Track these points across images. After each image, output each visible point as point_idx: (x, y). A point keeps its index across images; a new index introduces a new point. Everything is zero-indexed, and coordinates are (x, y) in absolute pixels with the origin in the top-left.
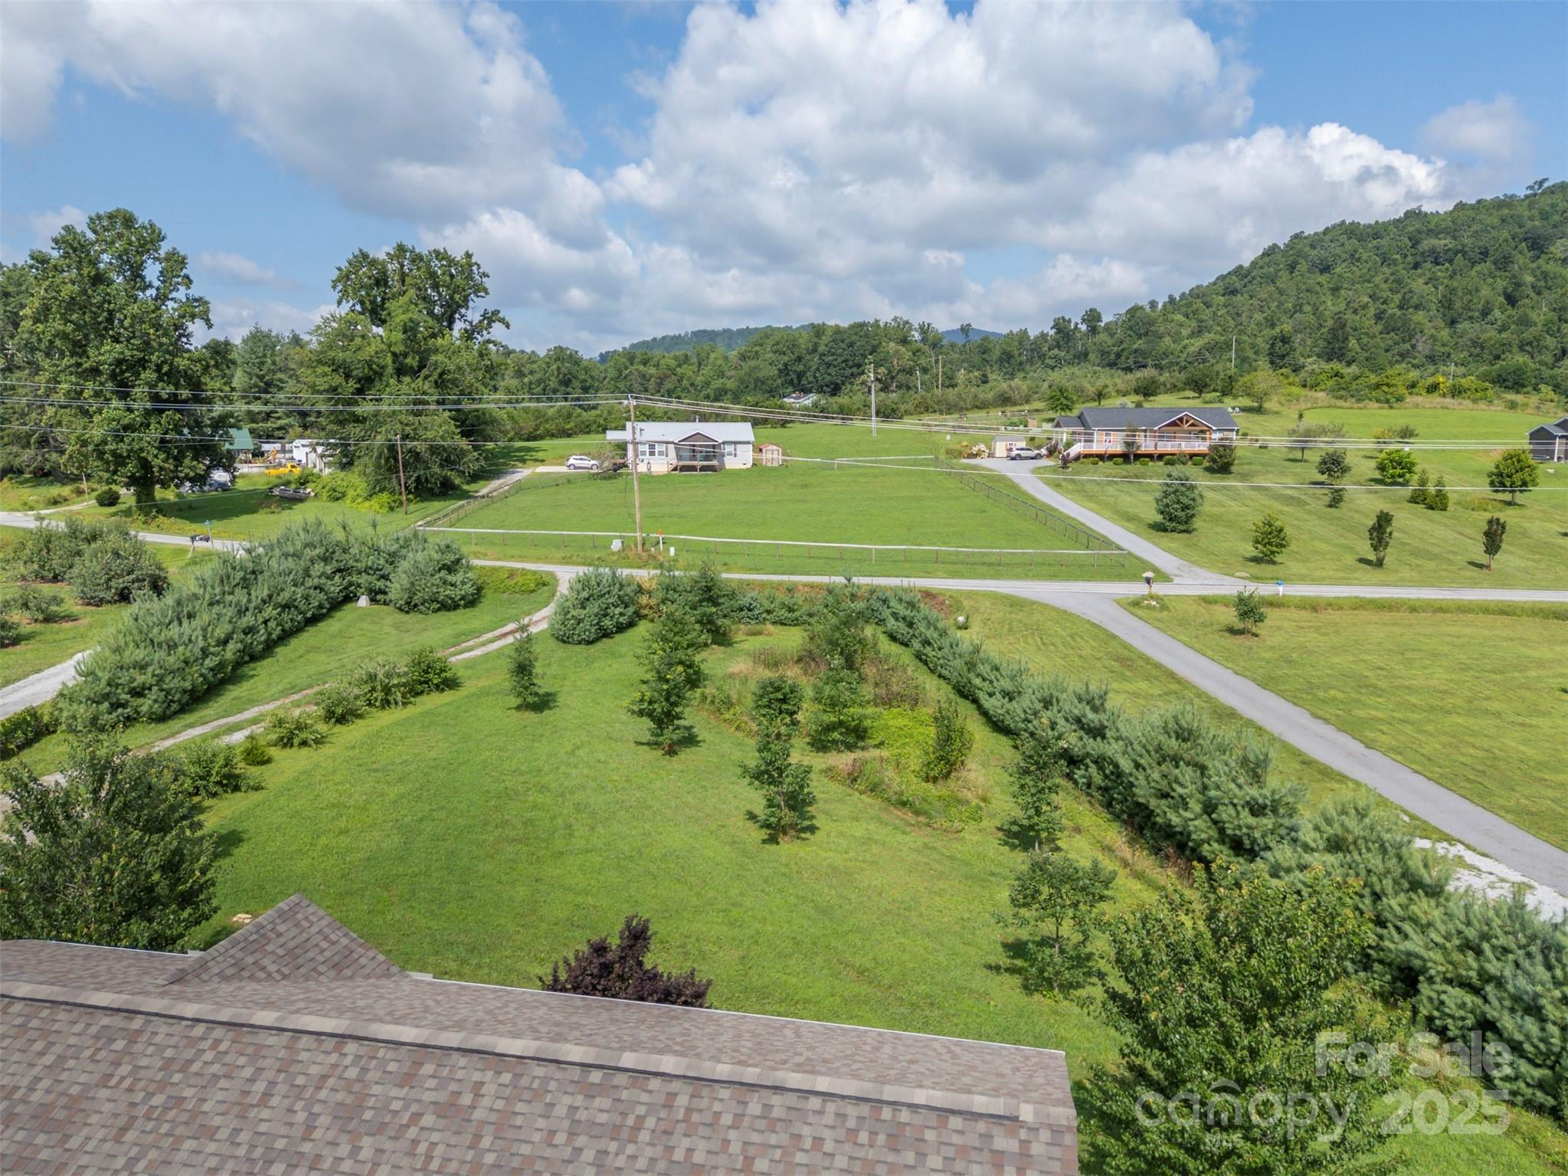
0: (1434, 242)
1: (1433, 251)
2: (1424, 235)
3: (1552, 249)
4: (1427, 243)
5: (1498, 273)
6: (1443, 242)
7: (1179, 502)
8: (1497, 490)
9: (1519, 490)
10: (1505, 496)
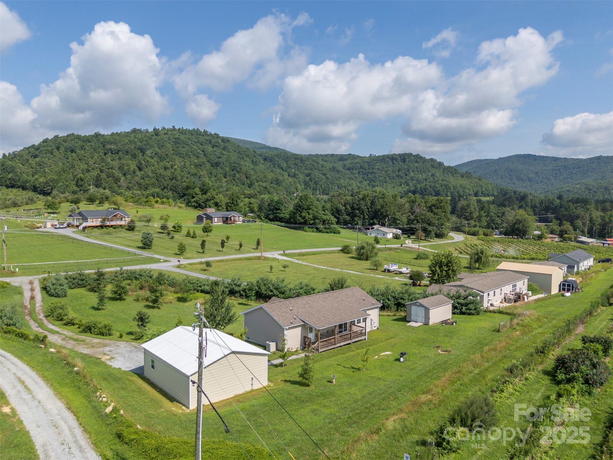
0: (110, 146)
1: (111, 149)
2: (106, 143)
3: (147, 153)
4: (108, 146)
5: (133, 159)
6: (113, 147)
7: (149, 240)
8: (204, 232)
9: (210, 232)
10: (206, 234)
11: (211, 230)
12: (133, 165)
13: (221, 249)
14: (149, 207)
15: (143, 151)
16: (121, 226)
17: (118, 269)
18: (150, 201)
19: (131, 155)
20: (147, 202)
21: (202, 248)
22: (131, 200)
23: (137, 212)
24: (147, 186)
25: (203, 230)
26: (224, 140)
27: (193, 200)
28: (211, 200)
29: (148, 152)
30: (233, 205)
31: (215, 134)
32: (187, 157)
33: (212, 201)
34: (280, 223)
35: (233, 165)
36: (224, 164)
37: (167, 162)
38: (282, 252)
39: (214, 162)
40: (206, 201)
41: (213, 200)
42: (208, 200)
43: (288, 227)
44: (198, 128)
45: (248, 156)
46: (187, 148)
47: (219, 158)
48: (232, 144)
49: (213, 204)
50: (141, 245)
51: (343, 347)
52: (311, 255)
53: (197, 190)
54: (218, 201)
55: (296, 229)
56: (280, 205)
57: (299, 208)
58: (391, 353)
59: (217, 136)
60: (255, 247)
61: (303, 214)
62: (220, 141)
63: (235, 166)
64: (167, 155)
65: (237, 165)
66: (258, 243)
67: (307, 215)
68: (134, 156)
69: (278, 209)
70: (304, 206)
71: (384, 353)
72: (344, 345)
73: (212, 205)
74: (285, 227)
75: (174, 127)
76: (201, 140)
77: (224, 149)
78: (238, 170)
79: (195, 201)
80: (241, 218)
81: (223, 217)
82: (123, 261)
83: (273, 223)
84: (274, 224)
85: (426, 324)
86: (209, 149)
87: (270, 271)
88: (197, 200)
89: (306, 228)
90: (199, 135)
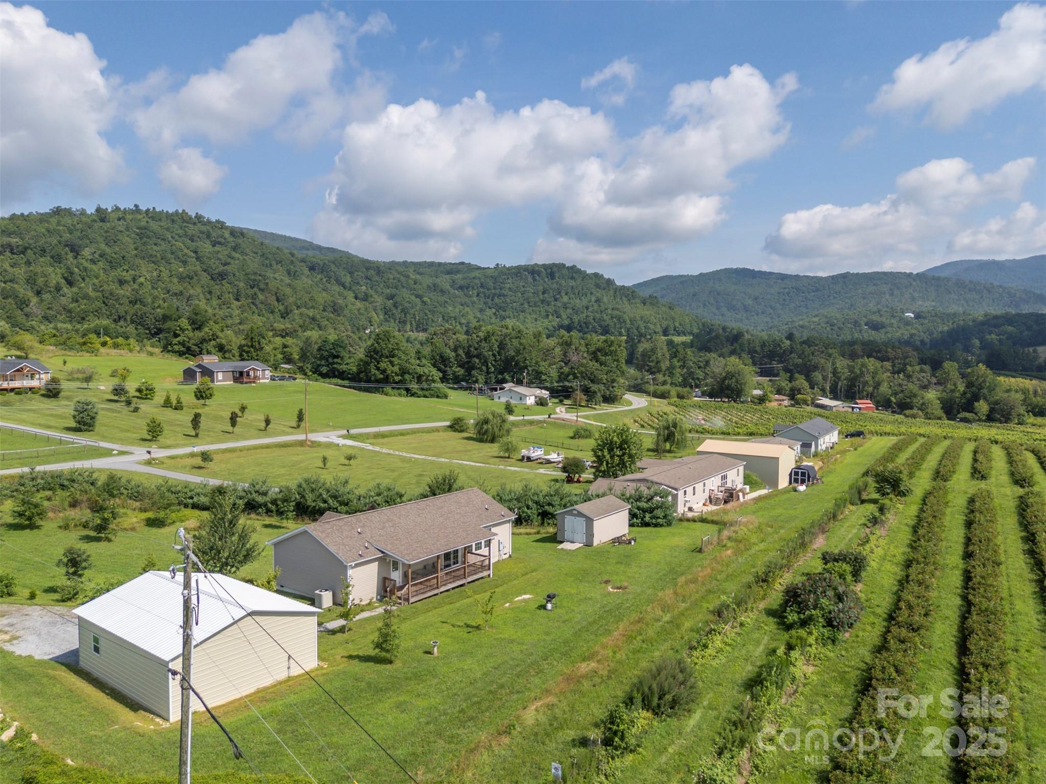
0: (8, 239)
1: (9, 245)
3: (83, 253)
4: (5, 240)
5: (55, 264)
6: (15, 240)
7: (88, 415)
8: (199, 399)
9: (208, 398)
10: (202, 401)
11: (211, 395)
12: (55, 276)
13: (230, 429)
14: (88, 354)
15: (75, 251)
16: (31, 389)
17: (26, 470)
18: (91, 343)
19: (52, 257)
20: (85, 343)
21: (195, 428)
22: (53, 340)
23: (65, 362)
24: (84, 315)
25: (196, 396)
26: (234, 232)
27: (175, 341)
28: (210, 340)
29: (86, 252)
30: (252, 350)
31: (218, 221)
32: (164, 262)
33: (213, 343)
34: (339, 381)
35: (253, 277)
36: (234, 275)
37: (124, 270)
38: (345, 432)
39: (217, 271)
40: (201, 343)
41: (214, 340)
42: (205, 340)
43: (354, 388)
44: (184, 210)
45: (280, 262)
46: (164, 246)
47: (225, 264)
48: (250, 240)
49: (215, 347)
50: (73, 424)
51: (452, 591)
52: (397, 436)
53: (184, 323)
54: (224, 342)
55: (370, 392)
56: (340, 349)
57: (374, 354)
58: (531, 596)
59: (221, 225)
60: (294, 425)
61: (382, 365)
62: (227, 234)
63: (255, 280)
64: (123, 257)
65: (260, 278)
66: (300, 417)
67: (390, 366)
68: (57, 259)
69: (337, 357)
70: (384, 352)
71: (520, 598)
72: (453, 589)
73: (213, 351)
74: (350, 387)
75: (136, 206)
76: (190, 232)
77: (235, 249)
78: (262, 286)
79: (179, 342)
80: (267, 372)
81: (233, 372)
82: (35, 454)
83: (327, 380)
84: (330, 383)
85: (589, 544)
86: (206, 247)
87: (323, 466)
88: (184, 341)
89: (388, 389)
90: (187, 223)
